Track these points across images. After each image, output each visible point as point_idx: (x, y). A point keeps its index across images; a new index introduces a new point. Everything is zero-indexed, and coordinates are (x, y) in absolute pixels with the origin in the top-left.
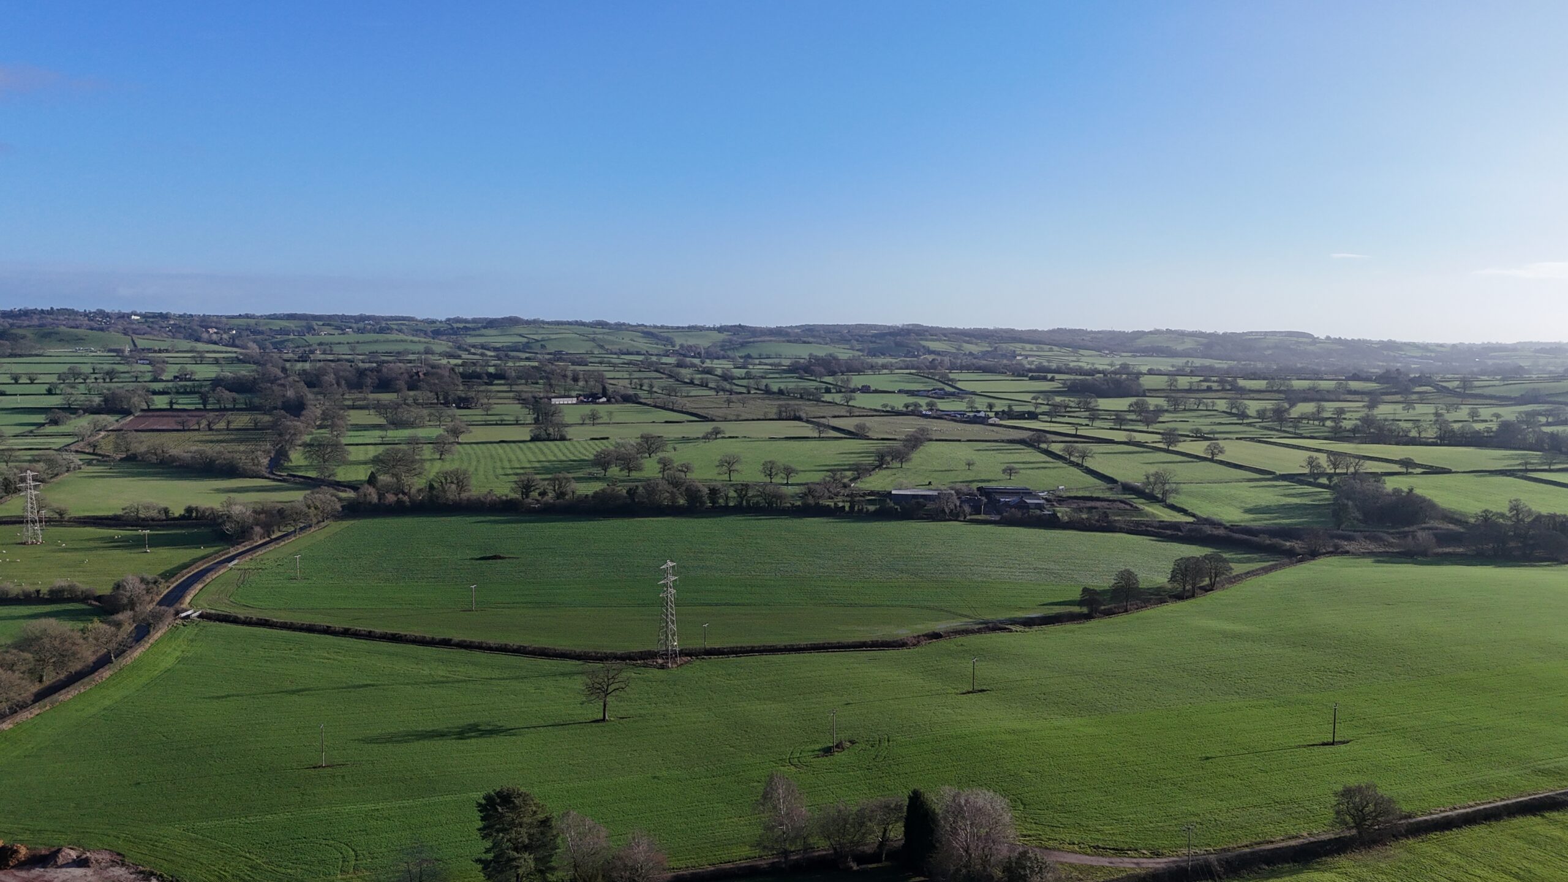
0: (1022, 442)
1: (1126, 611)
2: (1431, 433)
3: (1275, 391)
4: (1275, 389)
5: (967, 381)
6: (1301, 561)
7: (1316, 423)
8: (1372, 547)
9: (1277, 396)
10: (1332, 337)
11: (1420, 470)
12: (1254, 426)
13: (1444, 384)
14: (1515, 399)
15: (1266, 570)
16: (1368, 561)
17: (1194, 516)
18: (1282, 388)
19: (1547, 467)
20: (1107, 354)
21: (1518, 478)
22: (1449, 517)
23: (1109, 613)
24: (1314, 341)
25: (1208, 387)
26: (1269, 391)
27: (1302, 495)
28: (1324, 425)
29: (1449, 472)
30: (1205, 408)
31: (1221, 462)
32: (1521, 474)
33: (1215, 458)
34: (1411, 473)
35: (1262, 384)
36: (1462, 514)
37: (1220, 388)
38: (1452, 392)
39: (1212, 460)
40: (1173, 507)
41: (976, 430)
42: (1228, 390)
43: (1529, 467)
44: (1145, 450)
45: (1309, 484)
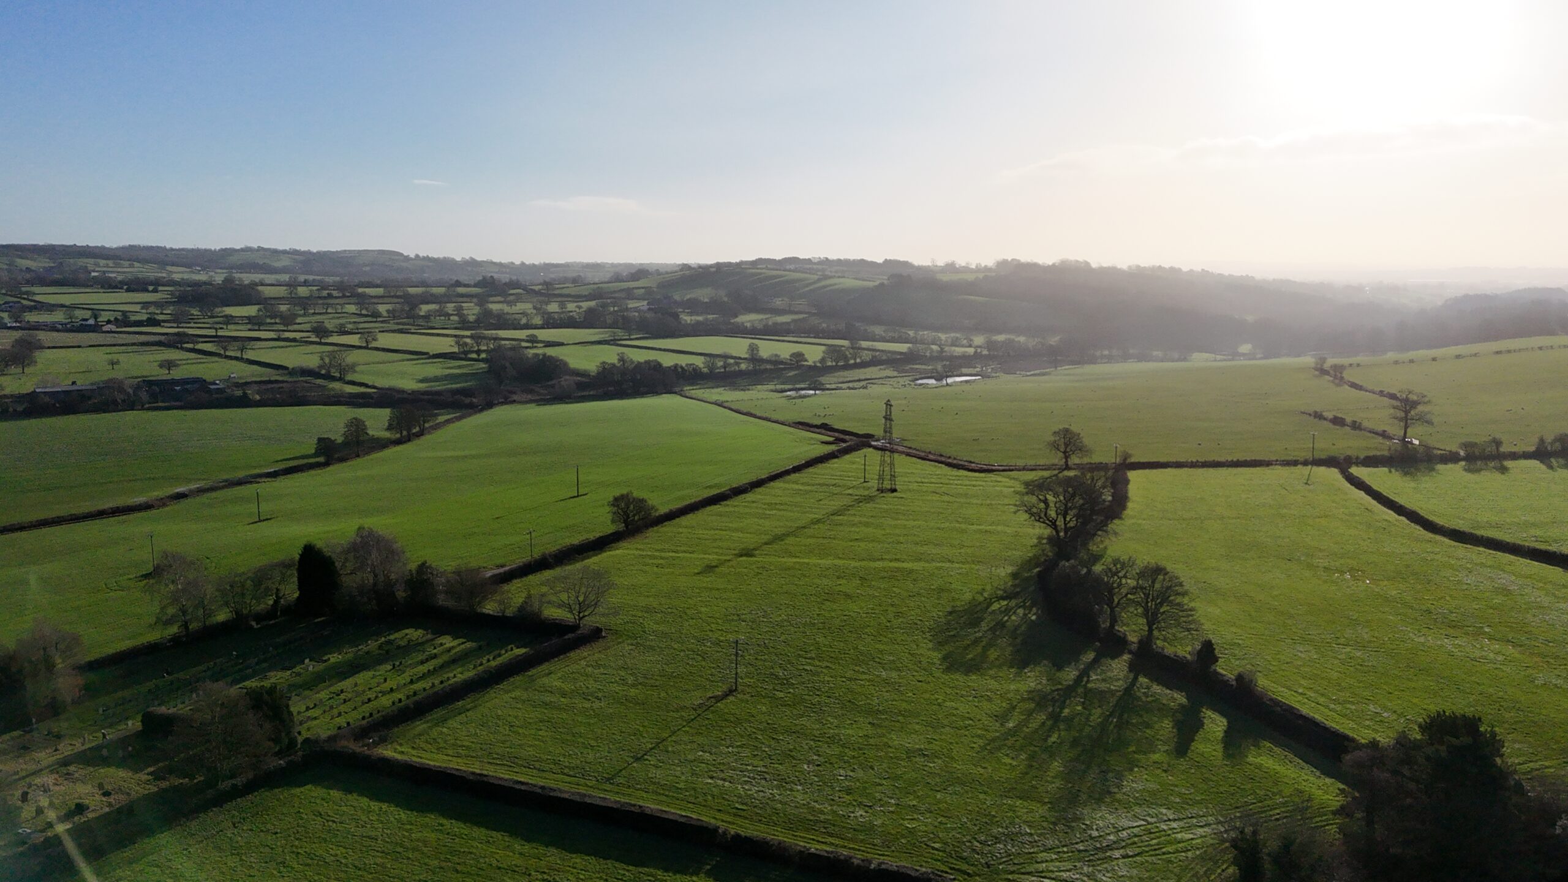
0: (159, 344)
1: (358, 456)
2: (538, 321)
3: (392, 297)
4: (392, 294)
5: (45, 295)
6: (481, 410)
7: (442, 318)
8: (530, 396)
9: (396, 300)
10: (421, 255)
11: (542, 345)
12: (389, 323)
13: (532, 287)
14: (585, 296)
15: (459, 419)
16: (533, 405)
17: (374, 387)
18: (398, 294)
19: (628, 337)
20: (200, 271)
21: (611, 345)
22: (577, 373)
23: (342, 460)
24: (407, 258)
25: (328, 294)
26: (388, 297)
27: (459, 367)
28: (449, 319)
29: (562, 344)
30: (334, 311)
31: (377, 349)
32: (612, 342)
33: (370, 346)
34: (536, 347)
35: (380, 291)
36: (585, 371)
37: (341, 295)
38: (538, 293)
39: (366, 348)
40: (353, 383)
41: (93, 338)
42: (348, 297)
43: (616, 338)
44: (298, 344)
45: (461, 359)
